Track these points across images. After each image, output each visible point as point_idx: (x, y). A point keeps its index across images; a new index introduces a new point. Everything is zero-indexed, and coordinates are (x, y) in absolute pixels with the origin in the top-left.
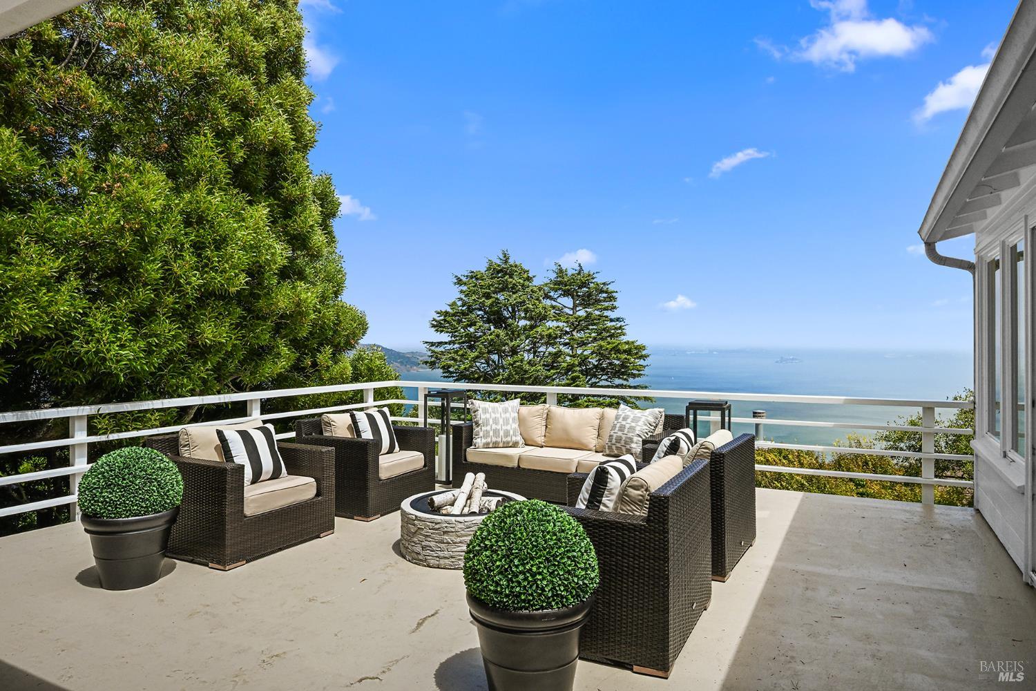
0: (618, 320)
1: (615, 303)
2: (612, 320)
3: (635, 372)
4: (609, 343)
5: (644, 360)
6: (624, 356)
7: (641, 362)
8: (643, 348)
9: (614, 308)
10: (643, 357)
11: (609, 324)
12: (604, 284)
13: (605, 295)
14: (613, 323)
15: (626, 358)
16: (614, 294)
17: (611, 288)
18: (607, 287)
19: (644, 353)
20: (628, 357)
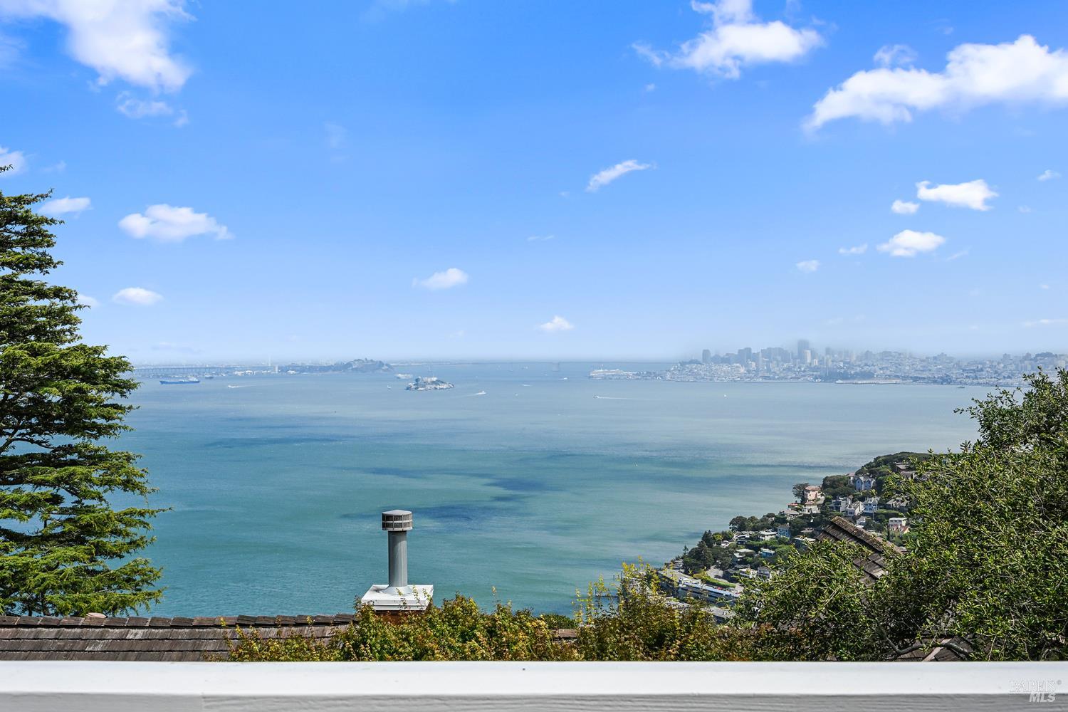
0: (58, 293)
1: (49, 251)
2: (40, 294)
3: (100, 421)
4: (35, 353)
5: (122, 394)
6: (74, 384)
7: (116, 399)
8: (120, 365)
9: (44, 264)
10: (123, 387)
11: (32, 303)
12: (19, 200)
13: (20, 228)
14: (45, 302)
15: (79, 390)
16: (45, 227)
17: (38, 210)
18: (26, 207)
19: (123, 376)
20: (85, 385)
